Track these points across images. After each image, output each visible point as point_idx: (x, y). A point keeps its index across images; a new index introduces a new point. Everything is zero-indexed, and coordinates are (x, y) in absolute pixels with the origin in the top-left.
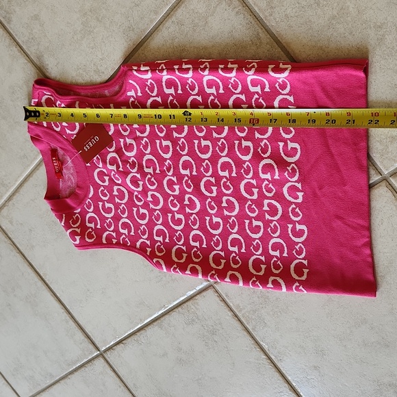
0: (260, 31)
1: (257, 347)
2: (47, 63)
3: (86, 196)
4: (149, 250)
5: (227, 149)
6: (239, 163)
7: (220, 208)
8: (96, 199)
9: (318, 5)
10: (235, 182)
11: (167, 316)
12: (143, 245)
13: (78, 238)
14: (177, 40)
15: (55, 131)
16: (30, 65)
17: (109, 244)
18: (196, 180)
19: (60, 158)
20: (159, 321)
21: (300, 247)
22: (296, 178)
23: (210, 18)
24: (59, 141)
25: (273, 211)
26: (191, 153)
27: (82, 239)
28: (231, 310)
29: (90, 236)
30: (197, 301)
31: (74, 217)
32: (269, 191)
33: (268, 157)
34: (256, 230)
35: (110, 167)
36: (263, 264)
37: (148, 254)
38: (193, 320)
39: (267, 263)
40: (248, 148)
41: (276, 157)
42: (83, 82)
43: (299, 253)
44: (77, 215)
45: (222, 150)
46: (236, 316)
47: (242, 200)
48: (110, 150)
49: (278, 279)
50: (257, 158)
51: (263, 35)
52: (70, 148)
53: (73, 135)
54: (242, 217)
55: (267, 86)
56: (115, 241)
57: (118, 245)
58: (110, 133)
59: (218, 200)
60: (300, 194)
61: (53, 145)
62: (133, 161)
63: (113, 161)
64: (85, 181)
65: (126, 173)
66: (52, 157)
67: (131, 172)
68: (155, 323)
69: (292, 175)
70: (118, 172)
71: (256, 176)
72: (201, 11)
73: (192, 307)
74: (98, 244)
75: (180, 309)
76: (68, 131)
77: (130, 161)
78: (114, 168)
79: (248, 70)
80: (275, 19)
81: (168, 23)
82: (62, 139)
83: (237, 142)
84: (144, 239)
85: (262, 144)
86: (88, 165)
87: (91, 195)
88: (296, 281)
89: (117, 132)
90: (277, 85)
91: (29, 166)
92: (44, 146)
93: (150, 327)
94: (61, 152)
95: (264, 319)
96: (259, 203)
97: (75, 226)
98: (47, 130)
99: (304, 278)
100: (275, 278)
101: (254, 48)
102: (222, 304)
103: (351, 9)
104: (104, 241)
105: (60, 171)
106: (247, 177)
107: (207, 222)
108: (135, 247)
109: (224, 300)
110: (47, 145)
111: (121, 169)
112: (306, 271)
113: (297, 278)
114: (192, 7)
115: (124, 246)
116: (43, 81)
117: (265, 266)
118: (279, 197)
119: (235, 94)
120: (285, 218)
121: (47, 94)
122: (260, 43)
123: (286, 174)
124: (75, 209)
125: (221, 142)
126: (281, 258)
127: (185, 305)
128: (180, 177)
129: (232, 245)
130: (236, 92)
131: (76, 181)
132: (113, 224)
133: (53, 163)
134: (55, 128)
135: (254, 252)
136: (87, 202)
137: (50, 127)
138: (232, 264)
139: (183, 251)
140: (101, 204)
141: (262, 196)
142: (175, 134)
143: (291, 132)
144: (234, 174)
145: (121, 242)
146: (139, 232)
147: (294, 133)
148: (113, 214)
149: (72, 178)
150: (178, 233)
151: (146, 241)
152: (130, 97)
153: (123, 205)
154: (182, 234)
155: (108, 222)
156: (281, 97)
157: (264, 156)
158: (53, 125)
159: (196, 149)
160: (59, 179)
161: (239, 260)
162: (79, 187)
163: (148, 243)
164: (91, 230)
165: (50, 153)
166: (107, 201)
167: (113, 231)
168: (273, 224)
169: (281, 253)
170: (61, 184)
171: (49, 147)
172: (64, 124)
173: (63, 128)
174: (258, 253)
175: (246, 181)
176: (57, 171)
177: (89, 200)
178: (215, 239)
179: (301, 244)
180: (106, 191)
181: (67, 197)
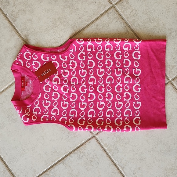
0: (129, 29)
1: (113, 164)
2: (30, 38)
3: (36, 98)
4: (66, 121)
5: (111, 72)
6: (116, 78)
7: (105, 98)
8: (42, 98)
9: (150, 22)
10: (113, 86)
11: (68, 157)
12: (64, 119)
13: (28, 119)
14: (95, 31)
15: (27, 68)
16: (20, 39)
17: (45, 121)
18: (95, 86)
19: (26, 81)
20: (63, 160)
21: (138, 111)
22: (139, 82)
23: (110, 24)
24: (28, 72)
25: (128, 97)
26: (95, 75)
27: (30, 119)
28: (102, 147)
29: (34, 118)
30: (86, 145)
31: (27, 109)
32: (127, 88)
33: (128, 75)
34: (119, 106)
35: (54, 83)
37: (65, 123)
38: (82, 156)
39: (123, 120)
40: (120, 72)
41: (131, 74)
42: (47, 46)
43: (137, 114)
44: (29, 108)
45: (109, 73)
46: (104, 150)
47: (115, 93)
48: (55, 75)
49: (128, 126)
50: (124, 75)
51: (129, 31)
52: (33, 75)
53: (36, 69)
54: (114, 100)
55: (131, 48)
56: (47, 119)
57: (49, 121)
58: (57, 68)
59: (104, 94)
60: (140, 89)
61: (23, 74)
62: (66, 80)
63: (56, 80)
64: (38, 89)
65: (62, 85)
66: (22, 80)
67: (64, 85)
68: (61, 162)
69: (137, 81)
70: (58, 85)
71: (122, 82)
72: (106, 22)
73: (83, 149)
74: (38, 121)
75: (76, 151)
76: (34, 68)
77: (65, 80)
78: (56, 83)
79: (126, 41)
80: (135, 26)
81: (92, 25)
82: (29, 71)
83: (115, 70)
84: (64, 117)
85: (126, 70)
86: (42, 83)
87: (39, 98)
88: (136, 125)
89: (61, 68)
90: (134, 47)
91: (5, 86)
92: (18, 75)
93: (57, 165)
94: (27, 78)
95: (118, 149)
96: (122, 94)
97: (27, 113)
98: (23, 67)
99: (139, 124)
100: (127, 126)
101: (126, 35)
102: (98, 145)
103: (161, 24)
104: (42, 120)
105: (24, 87)
106: (118, 83)
107: (98, 105)
108: (59, 121)
109: (99, 143)
110: (20, 74)
111: (59, 83)
112: (140, 121)
113: (137, 124)
114: (103, 20)
115: (53, 121)
116: (27, 46)
117: (122, 122)
118: (131, 91)
119: (117, 51)
120: (133, 99)
121: (28, 51)
122: (128, 33)
123: (135, 81)
124: (28, 105)
125: (109, 70)
126: (129, 118)
127: (79, 149)
128: (88, 85)
129: (108, 114)
130: (118, 50)
131: (32, 91)
132: (48, 111)
133: (22, 83)
134: (27, 66)
135: (118, 116)
136: (36, 101)
137: (24, 66)
138: (107, 123)
139: (83, 120)
140: (43, 101)
141: (124, 91)
142: (89, 67)
143: (138, 65)
144: (113, 83)
145: (51, 120)
146: (62, 113)
147: (139, 65)
148: (49, 106)
149: (30, 90)
150: (82, 112)
151: (65, 117)
152: (71, 52)
153: (56, 101)
154: (84, 112)
155: (45, 110)
156: (135, 52)
157: (127, 74)
158: (26, 65)
159: (97, 73)
160: (22, 91)
161: (110, 121)
162: (33, 94)
163: (66, 118)
164: (35, 115)
165: (20, 78)
166: (48, 100)
167: (47, 115)
168: (127, 102)
169: (129, 115)
170: (22, 93)
171: (20, 76)
172: (33, 64)
173: (32, 66)
174: (119, 116)
175: (118, 85)
176: (22, 87)
177: (37, 100)
178: (100, 112)
179: (138, 110)
180: (48, 95)
181: (24, 100)
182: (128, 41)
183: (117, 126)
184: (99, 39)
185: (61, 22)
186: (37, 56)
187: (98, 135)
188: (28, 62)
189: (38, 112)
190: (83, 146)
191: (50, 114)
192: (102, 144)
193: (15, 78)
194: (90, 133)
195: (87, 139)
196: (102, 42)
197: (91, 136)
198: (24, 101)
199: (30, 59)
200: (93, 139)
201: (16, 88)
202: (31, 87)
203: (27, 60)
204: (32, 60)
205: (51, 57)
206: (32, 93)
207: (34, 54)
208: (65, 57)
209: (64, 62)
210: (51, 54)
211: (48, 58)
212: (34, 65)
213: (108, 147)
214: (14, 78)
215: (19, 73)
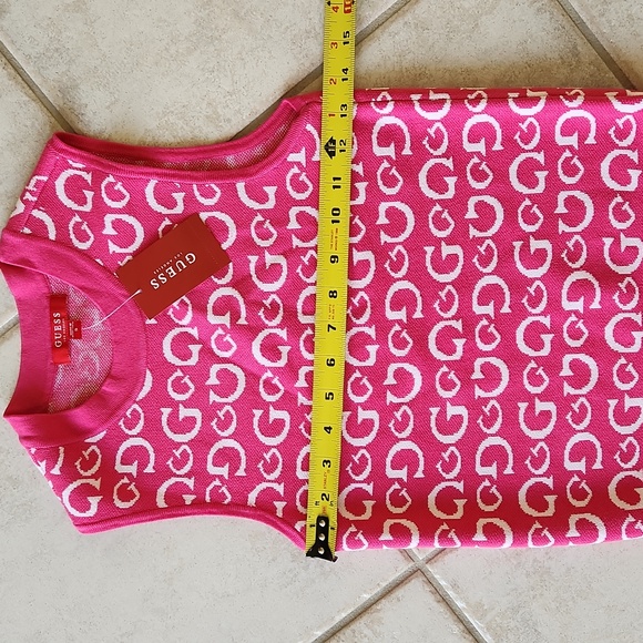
0: (579, 41)
2: (83, 102)
3: (129, 397)
4: (280, 505)
5: (495, 259)
6: (519, 285)
7: (468, 384)
8: (159, 398)
10: (506, 324)
12: (269, 495)
13: (94, 501)
15: (76, 250)
16: (34, 108)
17: (176, 507)
18: (419, 330)
19: (73, 314)
21: (630, 444)
22: (633, 304)
23: (483, 18)
24: (82, 273)
25: (580, 375)
26: (416, 274)
27: (107, 501)
28: (460, 619)
29: (125, 495)
30: (381, 614)
31: (86, 454)
32: (576, 335)
33: (582, 268)
34: (538, 421)
35: (213, 319)
36: (550, 492)
37: (280, 514)
39: (559, 490)
40: (541, 253)
41: (595, 266)
42: (172, 140)
43: (626, 457)
44: (94, 447)
45: (485, 261)
47: (515, 360)
48: (220, 282)
49: (588, 516)
50: (560, 270)
51: (585, 49)
52: (111, 287)
53: (123, 256)
54: (515, 394)
55: (593, 133)
56: (189, 499)
57: (200, 507)
58: (225, 246)
59: (463, 368)
60: (639, 336)
61: (56, 284)
62: (273, 303)
63: (225, 306)
64: (134, 356)
65: (253, 329)
66: (53, 309)
67: (266, 327)
69: (626, 299)
70: (235, 327)
71: (554, 307)
72: (467, 6)
73: (366, 631)
74: (146, 510)
76: (113, 248)
77: (267, 303)
78: (226, 320)
79: (571, 99)
80: (609, 22)
81: (396, 26)
82: (89, 267)
83: (518, 245)
84: (272, 481)
85: (570, 244)
86: (153, 321)
87: (142, 395)
88: (625, 513)
89: (246, 244)
90: (611, 132)
92: (32, 288)
94: (76, 298)
95: (535, 624)
96: (551, 365)
97: (89, 473)
98: (55, 249)
100: (582, 516)
101: (565, 71)
102: (441, 608)
104: (161, 503)
105: (66, 345)
106: (534, 311)
107: (433, 418)
108: (244, 505)
109: (445, 600)
110: (42, 285)
111: (242, 321)
113: (628, 507)
115: (217, 506)
116: (68, 139)
117: (555, 497)
118: (595, 346)
119: (525, 151)
120: (605, 388)
121: (76, 168)
122: (579, 62)
123: (616, 297)
124: (91, 432)
125: (485, 246)
126: (590, 476)
127: (348, 631)
128: (382, 325)
129: (486, 463)
130: (526, 147)
131: (107, 364)
132: (191, 458)
133: (52, 325)
134: (76, 243)
135: (533, 470)
136: (128, 413)
137: (63, 241)
138: (482, 506)
139: (365, 495)
140: (166, 411)
141: (560, 348)
142: (384, 238)
143: (629, 217)
144: (506, 309)
145: (208, 499)
146: (260, 465)
147: (633, 219)
148: (195, 432)
149: (96, 359)
150: (359, 455)
151: (275, 486)
152: (292, 164)
153: (228, 408)
154: (368, 456)
155: (177, 453)
156: (616, 153)
157: (574, 266)
158: (72, 236)
159: (428, 264)
160: (56, 365)
161: (497, 494)
162: (113, 377)
163: (280, 488)
164: (126, 480)
165: (46, 302)
166: (187, 404)
167: (188, 475)
168: (578, 403)
169: (590, 463)
170: (59, 377)
171: (46, 291)
172: (109, 230)
173: (101, 241)
174: (540, 472)
175: (530, 320)
176: (58, 344)
177: (136, 406)
178: (446, 456)
179: (631, 439)
180: (186, 380)
181: (69, 408)
182: (579, 101)
183: (532, 520)
184: (433, 96)
185: (236, 14)
186: (125, 192)
187: (439, 564)
188: (77, 219)
189: (143, 465)
190: (365, 619)
191: (200, 474)
192: (460, 604)
193: (20, 302)
194: (400, 556)
195: (384, 584)
196: (447, 107)
197: (404, 567)
198: (68, 413)
199: (88, 208)
200: (416, 584)
201: (24, 352)
202: (98, 342)
203: (72, 213)
204: (100, 210)
205: (197, 193)
206: (109, 375)
207: (111, 179)
208: (266, 189)
209: (259, 218)
210: (196, 179)
211: (179, 197)
212: (114, 232)
213: (489, 617)
214: (14, 303)
215: (38, 278)
